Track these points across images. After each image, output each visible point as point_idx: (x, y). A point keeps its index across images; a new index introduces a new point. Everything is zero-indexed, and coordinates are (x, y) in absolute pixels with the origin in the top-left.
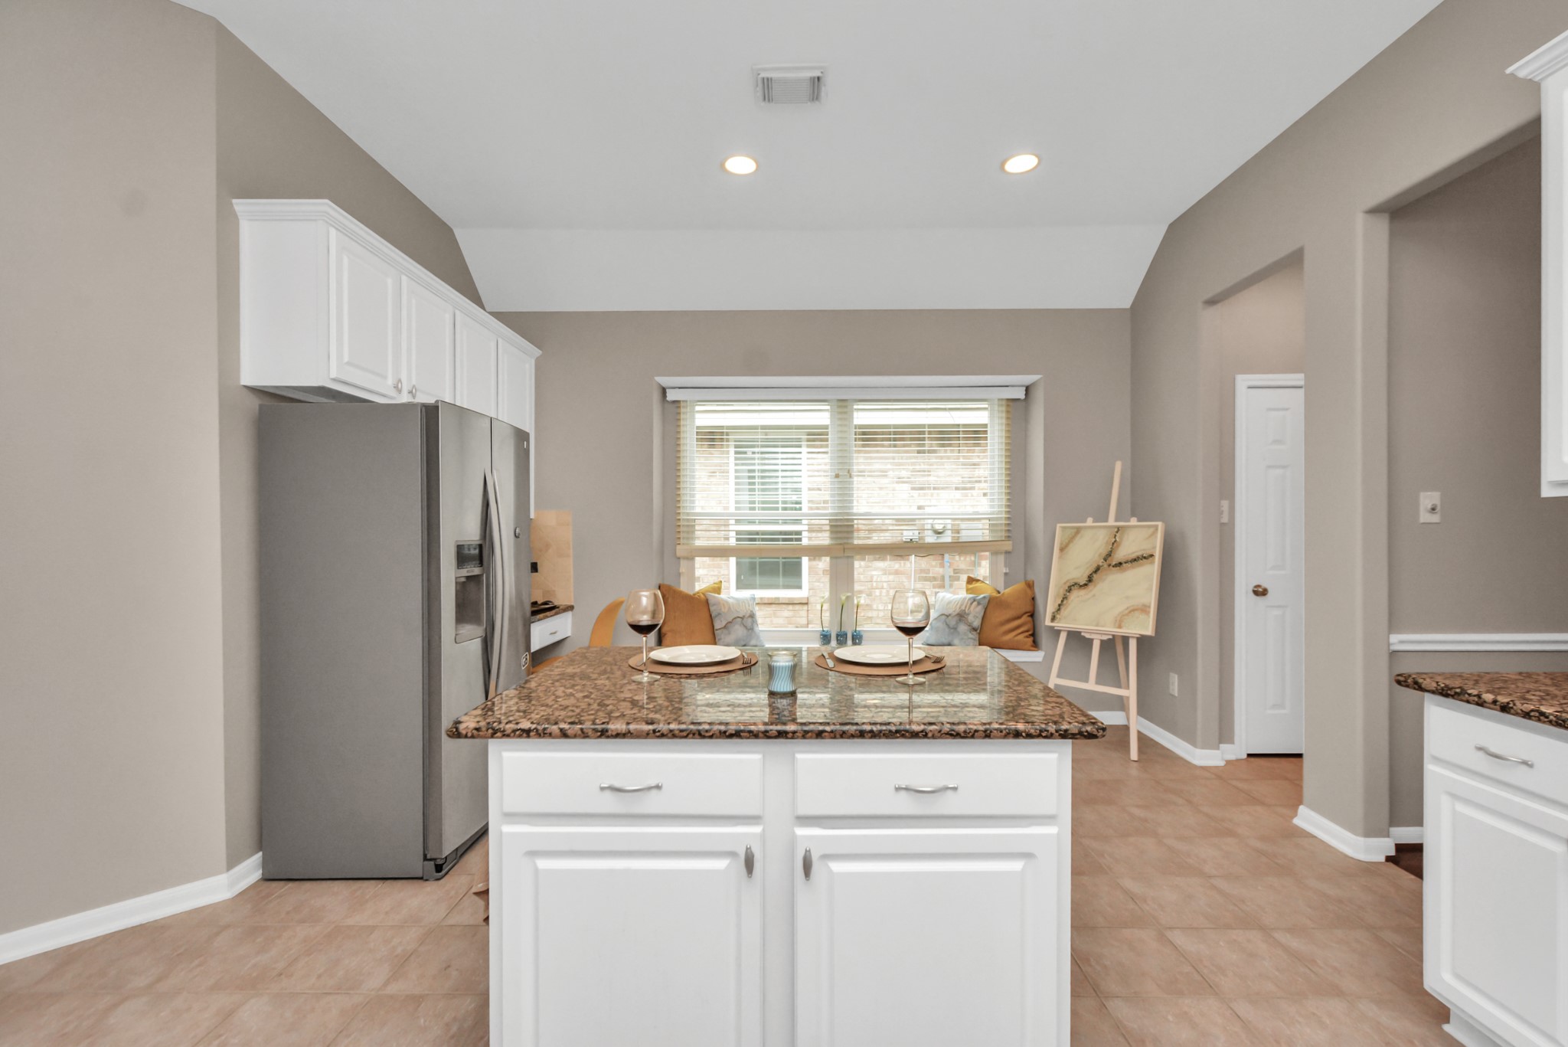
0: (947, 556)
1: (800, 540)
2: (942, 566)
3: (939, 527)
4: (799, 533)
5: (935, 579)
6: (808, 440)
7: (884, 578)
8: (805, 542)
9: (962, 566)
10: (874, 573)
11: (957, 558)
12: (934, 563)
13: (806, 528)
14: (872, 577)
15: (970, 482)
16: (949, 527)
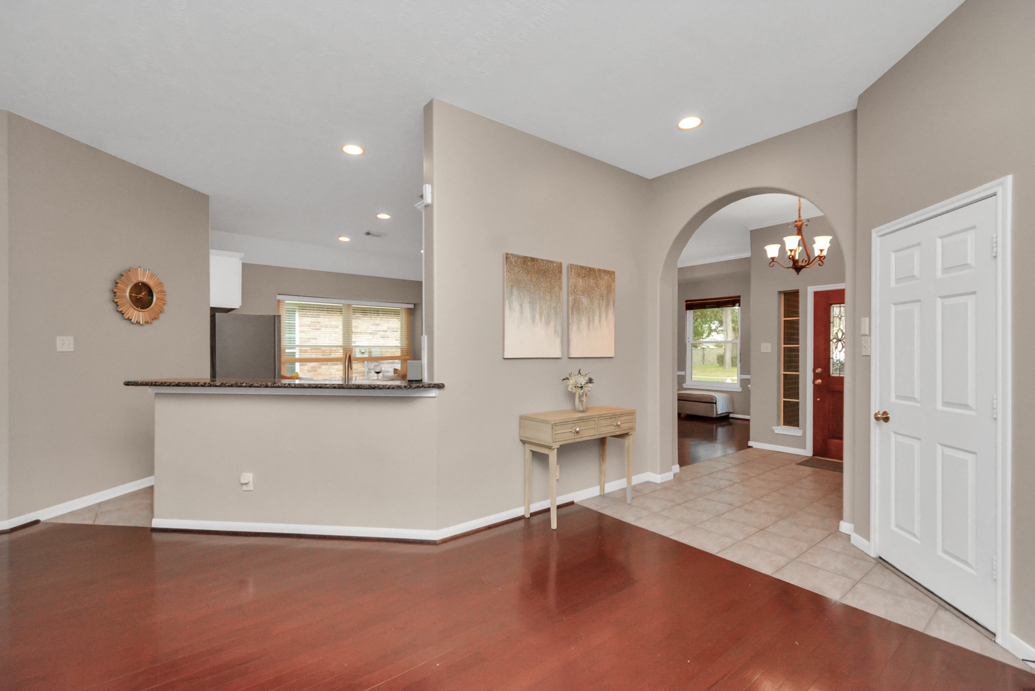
0: (366, 362)
1: (295, 356)
2: (363, 367)
3: (363, 351)
4: (295, 353)
5: (360, 373)
6: (299, 309)
7: (337, 373)
8: (297, 356)
9: (372, 367)
10: (333, 371)
11: (370, 363)
12: (360, 366)
13: (298, 351)
14: (331, 372)
15: (376, 331)
16: (367, 351)
